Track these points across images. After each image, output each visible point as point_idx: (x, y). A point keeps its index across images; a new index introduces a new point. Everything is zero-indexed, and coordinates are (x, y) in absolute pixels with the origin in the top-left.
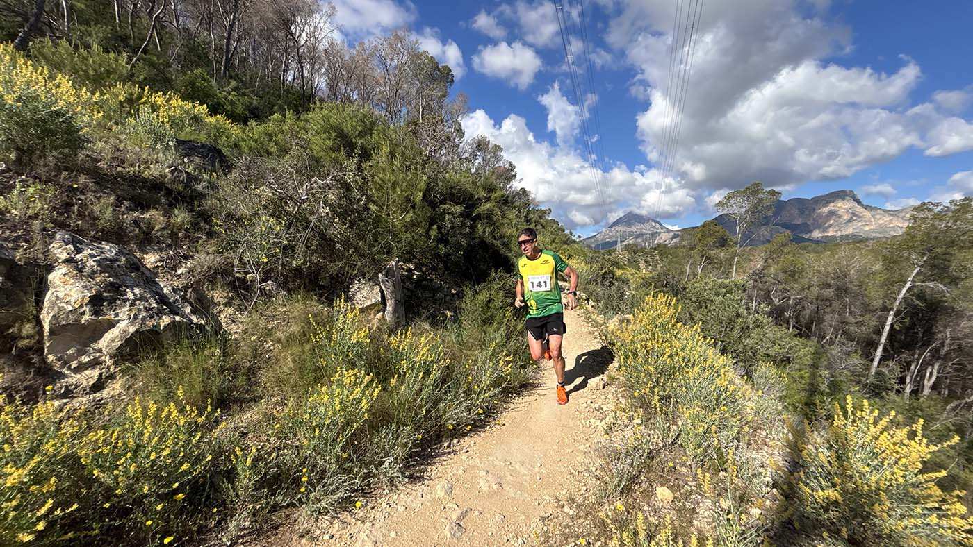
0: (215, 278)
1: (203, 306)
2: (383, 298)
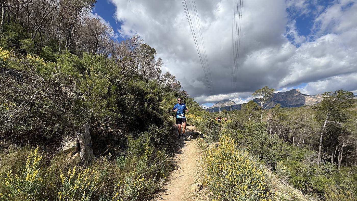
2: (78, 145)
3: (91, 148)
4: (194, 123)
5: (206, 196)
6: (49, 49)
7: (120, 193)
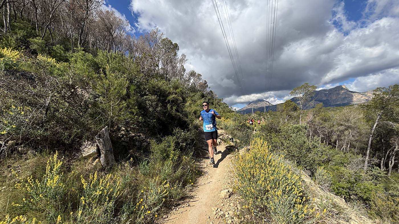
2: (98, 150)
3: (111, 153)
4: (223, 126)
5: (237, 203)
6: (61, 48)
7: (144, 199)
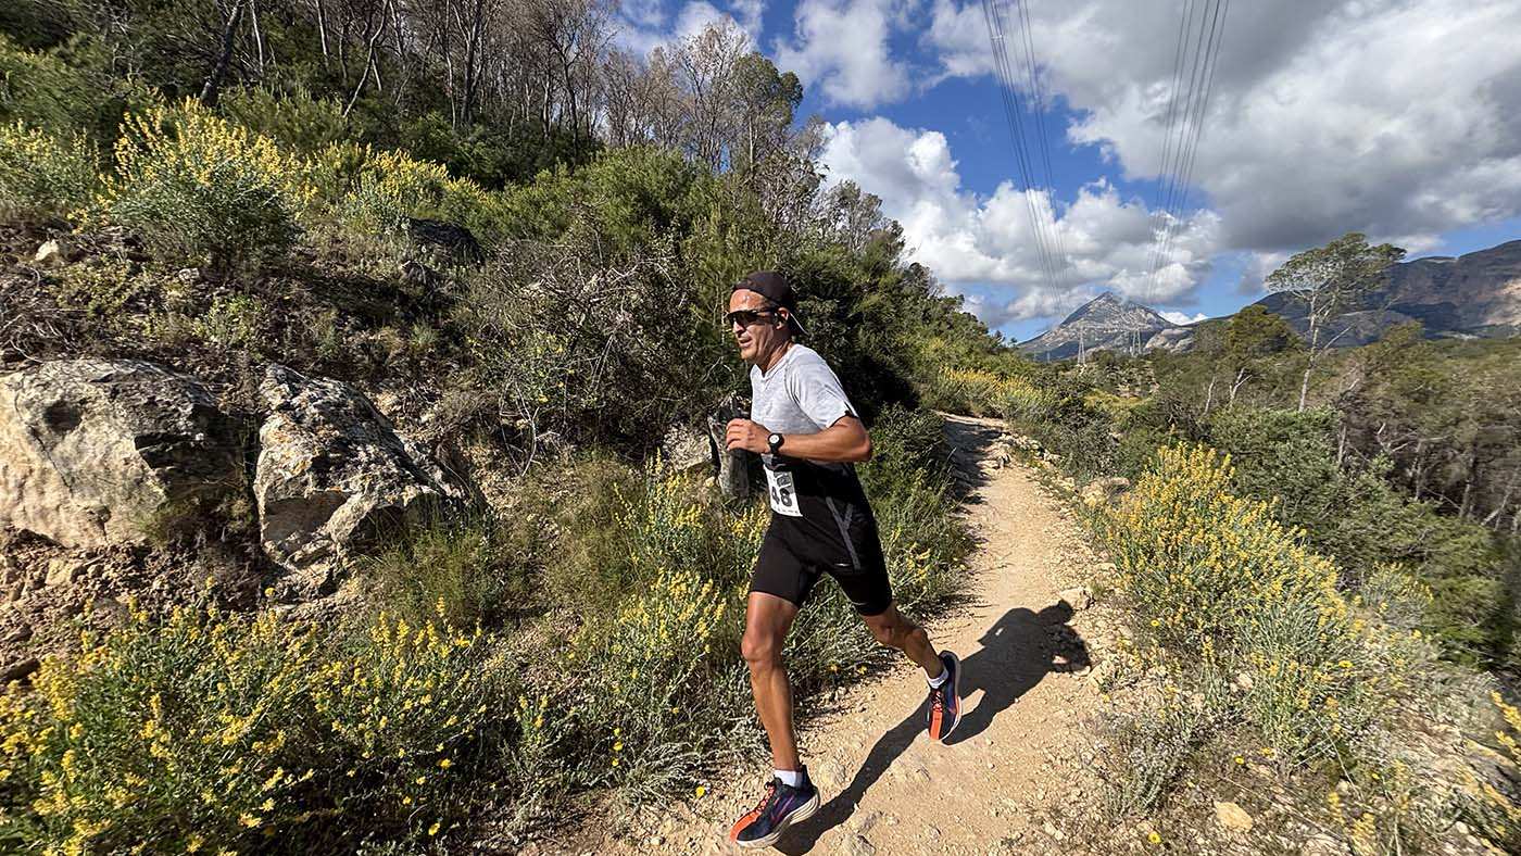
0: (473, 428)
1: (459, 470)
2: (715, 451)
